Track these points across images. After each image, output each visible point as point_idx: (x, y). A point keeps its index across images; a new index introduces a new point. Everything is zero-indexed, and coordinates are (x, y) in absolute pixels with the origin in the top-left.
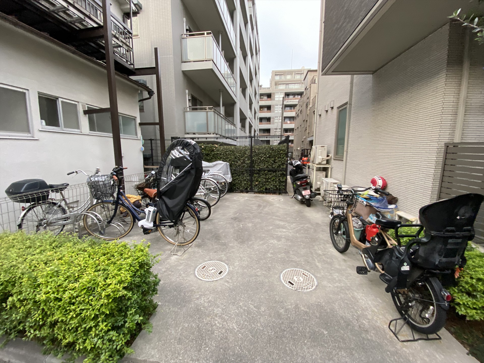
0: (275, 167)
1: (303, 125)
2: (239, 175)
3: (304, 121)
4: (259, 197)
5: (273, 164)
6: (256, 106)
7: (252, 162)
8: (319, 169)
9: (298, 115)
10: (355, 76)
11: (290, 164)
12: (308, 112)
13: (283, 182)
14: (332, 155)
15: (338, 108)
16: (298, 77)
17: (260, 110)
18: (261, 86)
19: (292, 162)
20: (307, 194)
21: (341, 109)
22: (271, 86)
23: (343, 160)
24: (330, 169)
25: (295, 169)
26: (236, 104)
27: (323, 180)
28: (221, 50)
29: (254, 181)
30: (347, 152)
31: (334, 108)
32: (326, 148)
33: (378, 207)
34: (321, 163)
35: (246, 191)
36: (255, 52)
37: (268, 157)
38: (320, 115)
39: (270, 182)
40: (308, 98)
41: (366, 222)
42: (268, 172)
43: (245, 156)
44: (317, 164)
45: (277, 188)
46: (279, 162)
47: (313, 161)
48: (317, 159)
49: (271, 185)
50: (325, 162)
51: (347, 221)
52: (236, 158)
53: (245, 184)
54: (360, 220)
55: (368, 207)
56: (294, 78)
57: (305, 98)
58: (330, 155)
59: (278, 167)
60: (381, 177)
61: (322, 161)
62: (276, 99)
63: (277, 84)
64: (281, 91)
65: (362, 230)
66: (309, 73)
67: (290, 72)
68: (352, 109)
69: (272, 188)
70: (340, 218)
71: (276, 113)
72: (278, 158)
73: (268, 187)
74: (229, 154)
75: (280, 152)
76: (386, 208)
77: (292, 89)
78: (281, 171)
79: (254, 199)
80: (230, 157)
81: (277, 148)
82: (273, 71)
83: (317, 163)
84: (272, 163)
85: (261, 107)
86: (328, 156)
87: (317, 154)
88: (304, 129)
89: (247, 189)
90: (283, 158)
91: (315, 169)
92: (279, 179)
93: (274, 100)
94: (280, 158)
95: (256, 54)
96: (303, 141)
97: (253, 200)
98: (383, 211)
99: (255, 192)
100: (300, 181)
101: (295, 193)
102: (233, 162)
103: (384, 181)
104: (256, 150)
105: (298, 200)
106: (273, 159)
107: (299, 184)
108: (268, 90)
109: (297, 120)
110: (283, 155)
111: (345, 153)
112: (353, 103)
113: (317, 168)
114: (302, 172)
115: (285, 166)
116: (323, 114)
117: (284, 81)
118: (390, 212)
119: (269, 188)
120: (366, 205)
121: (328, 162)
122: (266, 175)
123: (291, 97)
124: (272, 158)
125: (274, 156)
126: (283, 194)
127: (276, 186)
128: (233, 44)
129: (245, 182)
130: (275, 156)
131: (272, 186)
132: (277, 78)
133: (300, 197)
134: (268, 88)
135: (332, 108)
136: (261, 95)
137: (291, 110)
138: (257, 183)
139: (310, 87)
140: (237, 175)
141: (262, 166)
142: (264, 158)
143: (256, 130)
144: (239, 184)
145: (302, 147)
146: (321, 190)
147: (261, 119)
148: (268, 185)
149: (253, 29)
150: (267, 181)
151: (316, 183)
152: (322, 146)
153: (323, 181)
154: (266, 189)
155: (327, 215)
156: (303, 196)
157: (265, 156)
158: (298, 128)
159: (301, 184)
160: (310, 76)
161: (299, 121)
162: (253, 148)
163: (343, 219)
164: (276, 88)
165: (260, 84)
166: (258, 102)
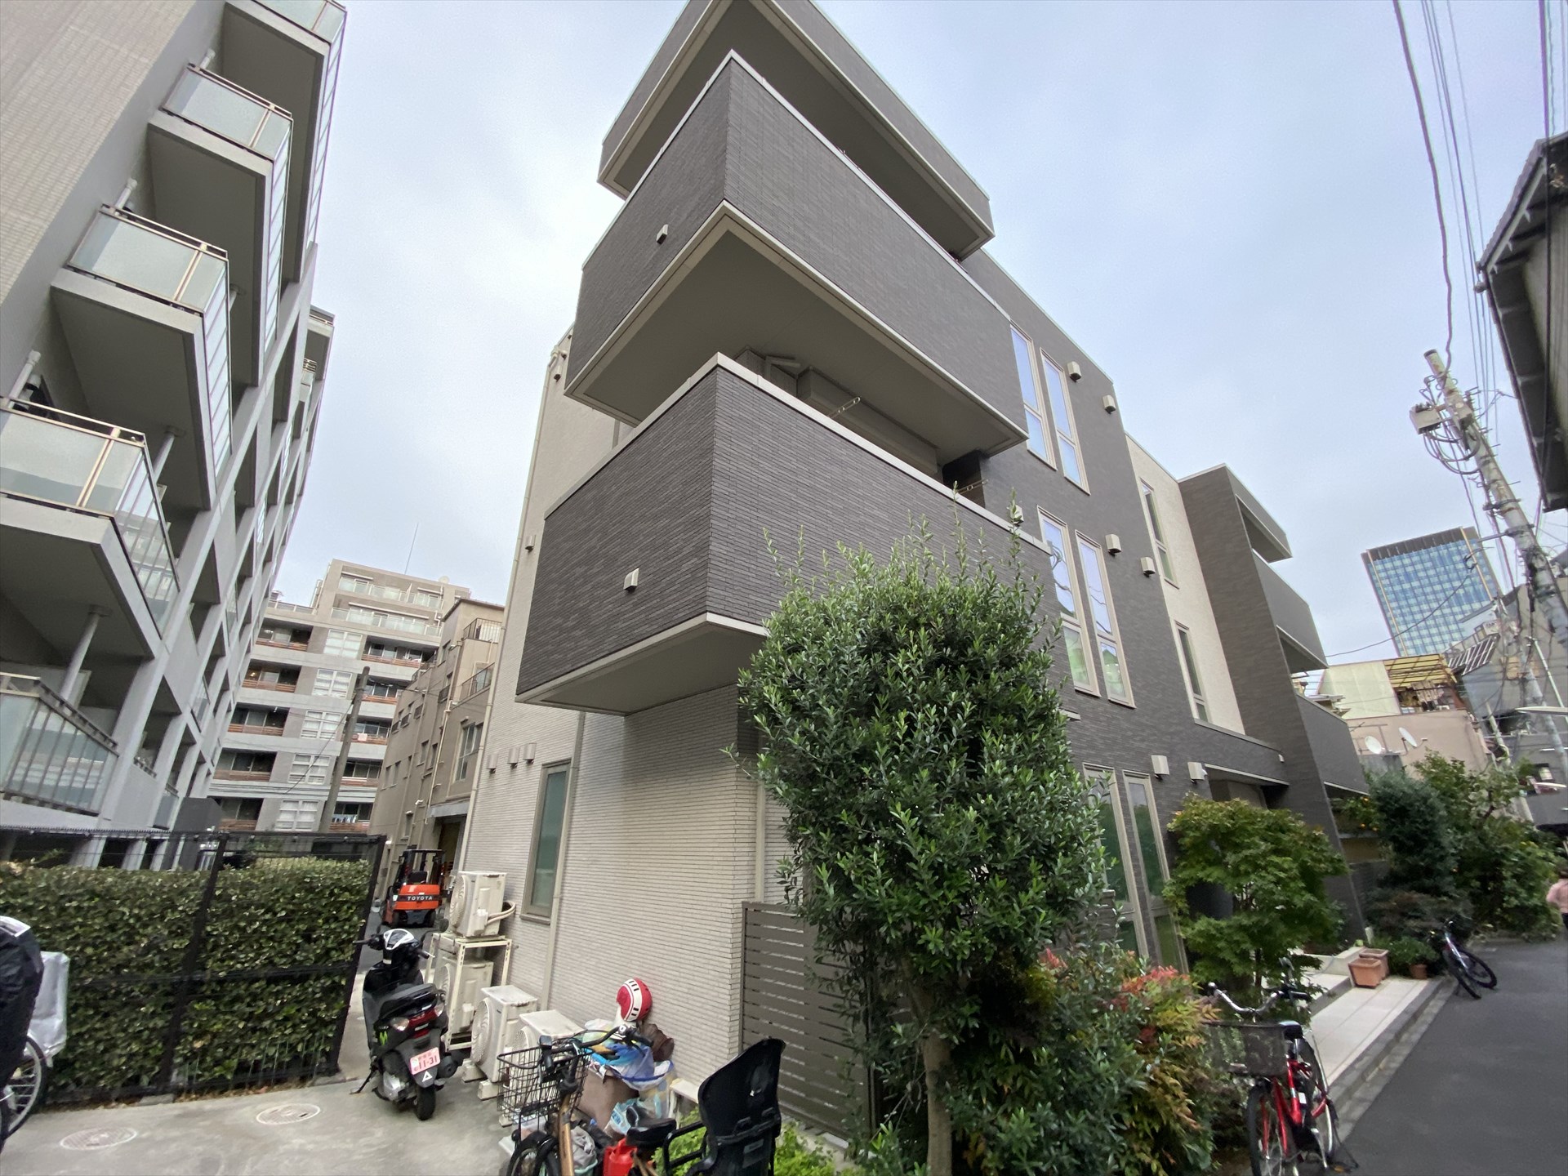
0: (307, 958)
1: (419, 756)
2: (106, 1015)
3: (424, 744)
4: (200, 1114)
5: (298, 946)
6: (234, 664)
7: (200, 943)
8: (472, 956)
9: (405, 720)
10: (589, 715)
11: (372, 944)
12: (446, 718)
13: (325, 1024)
14: (517, 903)
15: (546, 766)
16: (423, 601)
17: (248, 677)
18: (275, 595)
19: (381, 937)
20: (428, 1066)
21: (551, 771)
22: (317, 605)
23: (548, 924)
24: (508, 952)
25: (389, 962)
26: (152, 664)
27: (485, 996)
28: (155, 478)
29: (186, 1034)
30: (561, 899)
31: (535, 762)
32: (502, 879)
33: (632, 1080)
34: (484, 931)
35: (131, 1093)
36: (290, 496)
37: (281, 920)
38: (492, 771)
39: (268, 1032)
40: (449, 676)
41: (604, 1136)
42: (268, 984)
43: (169, 916)
44: (471, 939)
45: (296, 1057)
46: (327, 938)
47: (456, 927)
48: (471, 917)
49: (273, 1043)
50: (495, 929)
51: (558, 1151)
52: (112, 928)
53: (131, 1056)
54: (591, 1134)
55: (610, 1083)
56: (411, 600)
57: (438, 669)
58: (512, 903)
59: (319, 958)
60: (640, 982)
61: (486, 926)
62: (327, 650)
63: (340, 602)
64: (352, 629)
65: (594, 1168)
66: (462, 606)
67: (401, 583)
68: (580, 781)
69: (270, 1059)
70: (539, 1147)
71: (317, 697)
72: (326, 921)
73: (253, 1056)
74: (78, 908)
75: (339, 895)
76: (650, 1076)
77: (397, 632)
78: (328, 975)
79: (175, 1133)
80: (81, 925)
81: (329, 882)
82: (335, 562)
83: (470, 933)
84: (295, 943)
85: (257, 667)
86: (506, 907)
87: (474, 901)
88: (422, 772)
89: (136, 1079)
90: (349, 920)
91: (461, 954)
92: (313, 1014)
93: (320, 651)
94: (336, 919)
95: (289, 501)
96: (410, 816)
97: (174, 1140)
98: (643, 1089)
99: (179, 1093)
100: (410, 1017)
101: (378, 1067)
102: (89, 951)
103: (645, 991)
104: (231, 891)
105: (386, 1099)
106: (302, 927)
107: (402, 1028)
108: (300, 614)
109: (397, 736)
110: (349, 908)
111: (556, 902)
112: (582, 767)
113: (468, 950)
114: (413, 977)
115: (348, 955)
116: (503, 770)
117: (373, 603)
118: (657, 1087)
119: (257, 1063)
120: (606, 1077)
121: (504, 927)
122: (255, 997)
123: (387, 654)
124: (301, 920)
125: (311, 911)
126: (321, 1080)
127: (293, 1047)
128: (213, 470)
129: (135, 1047)
130: (315, 914)
131: (271, 1051)
132: (349, 586)
133: (396, 1085)
134: (300, 608)
135: (530, 762)
136: (269, 624)
137: (380, 698)
138: (198, 1045)
139: (462, 647)
140: (96, 1013)
141: (246, 959)
142: (265, 922)
143: (208, 759)
144: (95, 1058)
145: (403, 836)
146: (474, 1036)
147: (242, 712)
148: (253, 1046)
149: (296, 436)
150: (254, 1030)
151: (459, 1009)
152: (490, 876)
153: (486, 1000)
154: (242, 1067)
155: (490, 1137)
156: (411, 1079)
157: (268, 916)
158: (397, 764)
159: (410, 1029)
160: (465, 615)
161: (403, 740)
162: (220, 884)
163: (547, 1147)
164: (334, 616)
165: (274, 590)
166: (248, 651)
